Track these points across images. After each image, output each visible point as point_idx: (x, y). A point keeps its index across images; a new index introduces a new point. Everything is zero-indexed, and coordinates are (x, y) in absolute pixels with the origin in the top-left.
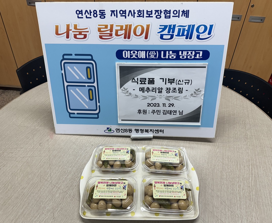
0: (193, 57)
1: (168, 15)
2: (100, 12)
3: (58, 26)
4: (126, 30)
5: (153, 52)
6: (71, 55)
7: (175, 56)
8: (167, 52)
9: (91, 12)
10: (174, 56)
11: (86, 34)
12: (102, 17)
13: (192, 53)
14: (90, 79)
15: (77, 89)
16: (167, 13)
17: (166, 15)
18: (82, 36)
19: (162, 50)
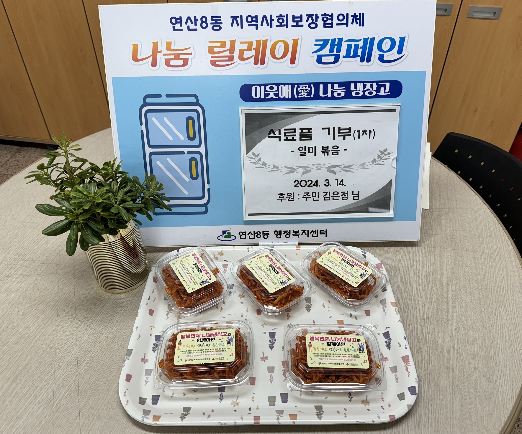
0: (374, 93)
1: (329, 22)
2: (212, 20)
3: (138, 45)
4: (257, 49)
5: (306, 87)
6: (159, 96)
7: (344, 93)
8: (330, 86)
9: (196, 20)
10: (341, 91)
11: (187, 59)
12: (215, 28)
13: (371, 86)
14: (193, 139)
15: (169, 160)
16: (328, 20)
17: (326, 22)
18: (181, 63)
19: (321, 83)
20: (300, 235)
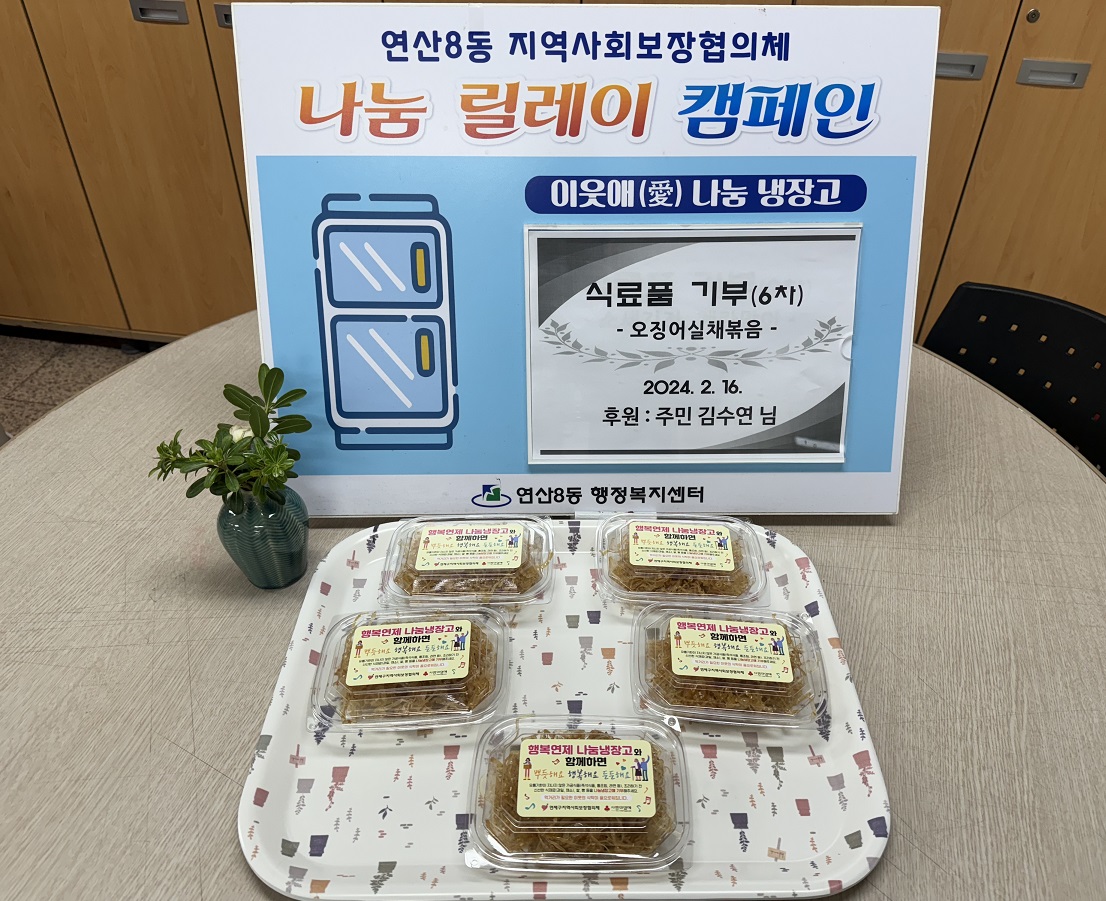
0: (808, 201)
1: (716, 49)
2: (471, 40)
3: (313, 88)
4: (564, 103)
5: (664, 185)
6: (356, 197)
7: (744, 199)
8: (715, 183)
9: (437, 40)
10: (739, 196)
11: (416, 121)
12: (476, 57)
13: (802, 186)
14: (424, 289)
15: (372, 332)
16: (713, 44)
17: (710, 51)
18: (403, 128)
19: (697, 178)
20: (647, 498)
